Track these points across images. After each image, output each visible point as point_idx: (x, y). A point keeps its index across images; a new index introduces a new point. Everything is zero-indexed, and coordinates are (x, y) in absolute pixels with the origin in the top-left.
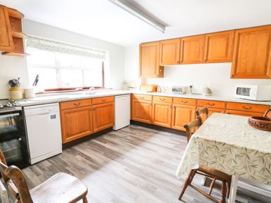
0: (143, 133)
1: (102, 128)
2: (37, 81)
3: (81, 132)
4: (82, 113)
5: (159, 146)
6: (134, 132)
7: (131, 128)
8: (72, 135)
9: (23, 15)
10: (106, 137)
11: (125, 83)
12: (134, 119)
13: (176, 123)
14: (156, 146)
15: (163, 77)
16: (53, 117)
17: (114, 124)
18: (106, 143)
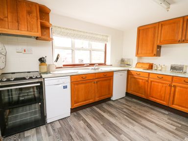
0: (138, 107)
1: (102, 98)
2: (57, 58)
3: (85, 100)
4: (87, 84)
5: (157, 125)
6: (130, 104)
7: (126, 100)
8: (78, 102)
9: (50, 10)
10: (105, 106)
11: (122, 61)
12: (130, 92)
13: (175, 103)
14: (153, 124)
15: (160, 56)
16: (65, 87)
17: (112, 95)
18: (104, 112)
